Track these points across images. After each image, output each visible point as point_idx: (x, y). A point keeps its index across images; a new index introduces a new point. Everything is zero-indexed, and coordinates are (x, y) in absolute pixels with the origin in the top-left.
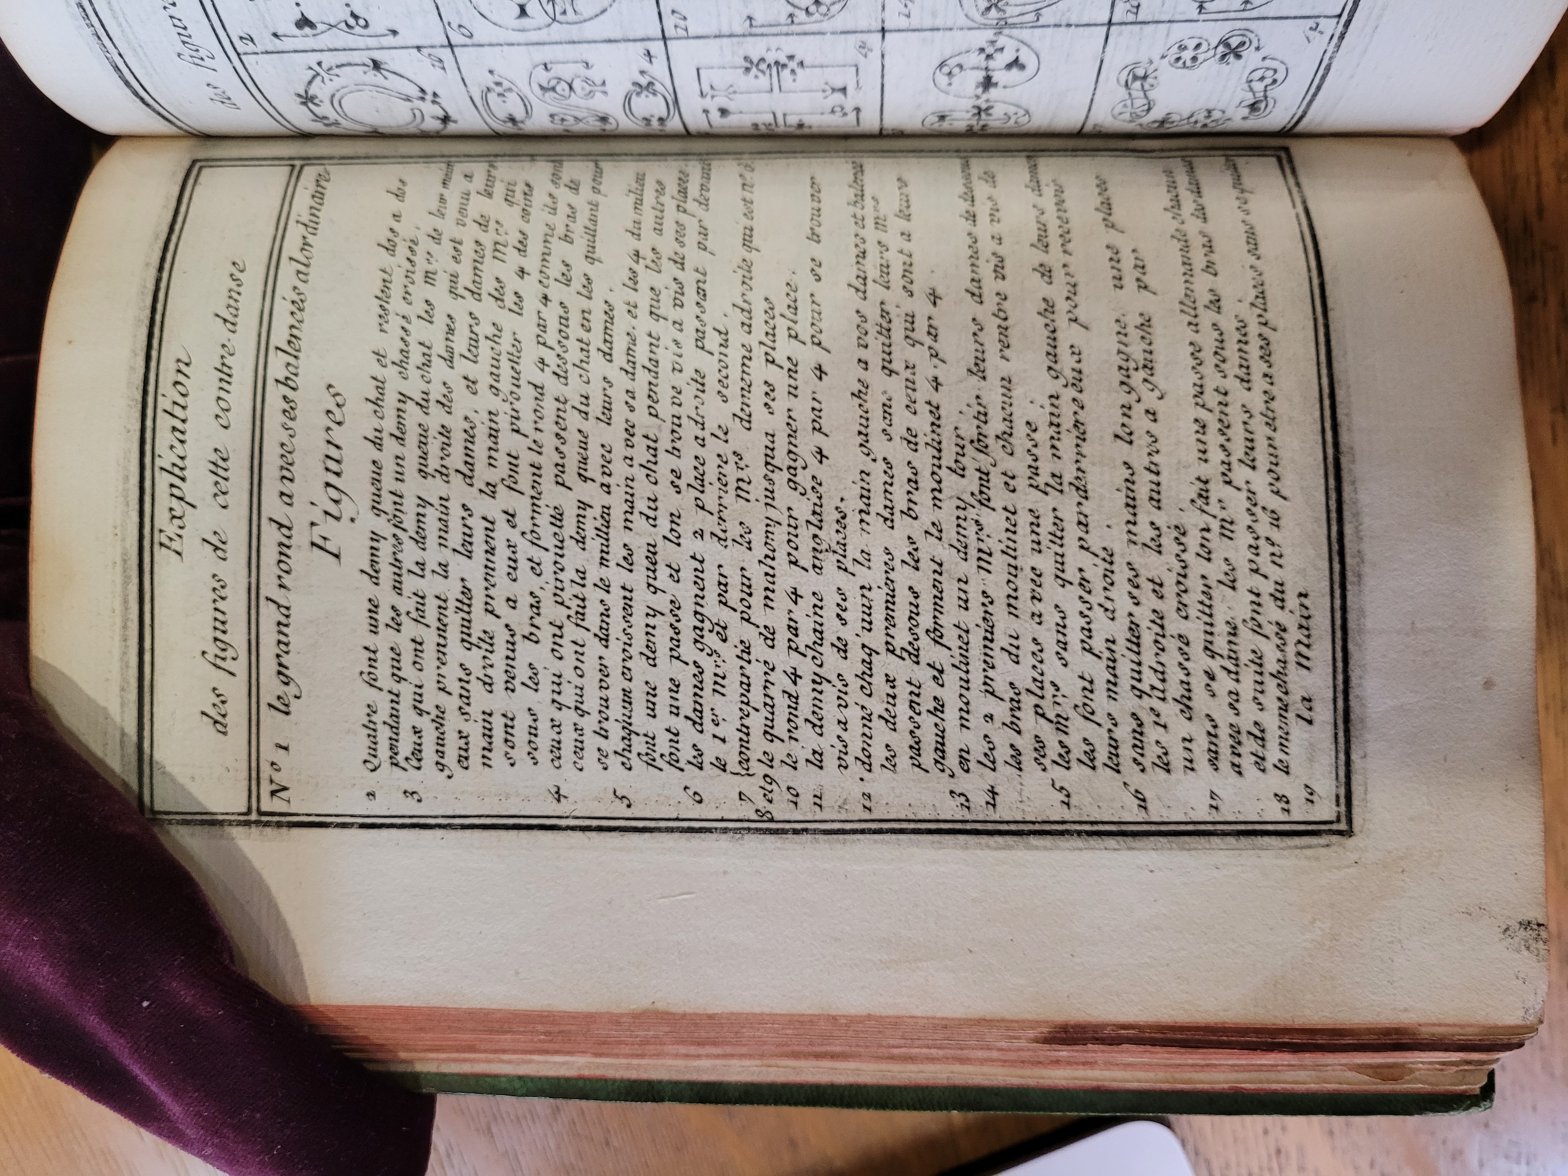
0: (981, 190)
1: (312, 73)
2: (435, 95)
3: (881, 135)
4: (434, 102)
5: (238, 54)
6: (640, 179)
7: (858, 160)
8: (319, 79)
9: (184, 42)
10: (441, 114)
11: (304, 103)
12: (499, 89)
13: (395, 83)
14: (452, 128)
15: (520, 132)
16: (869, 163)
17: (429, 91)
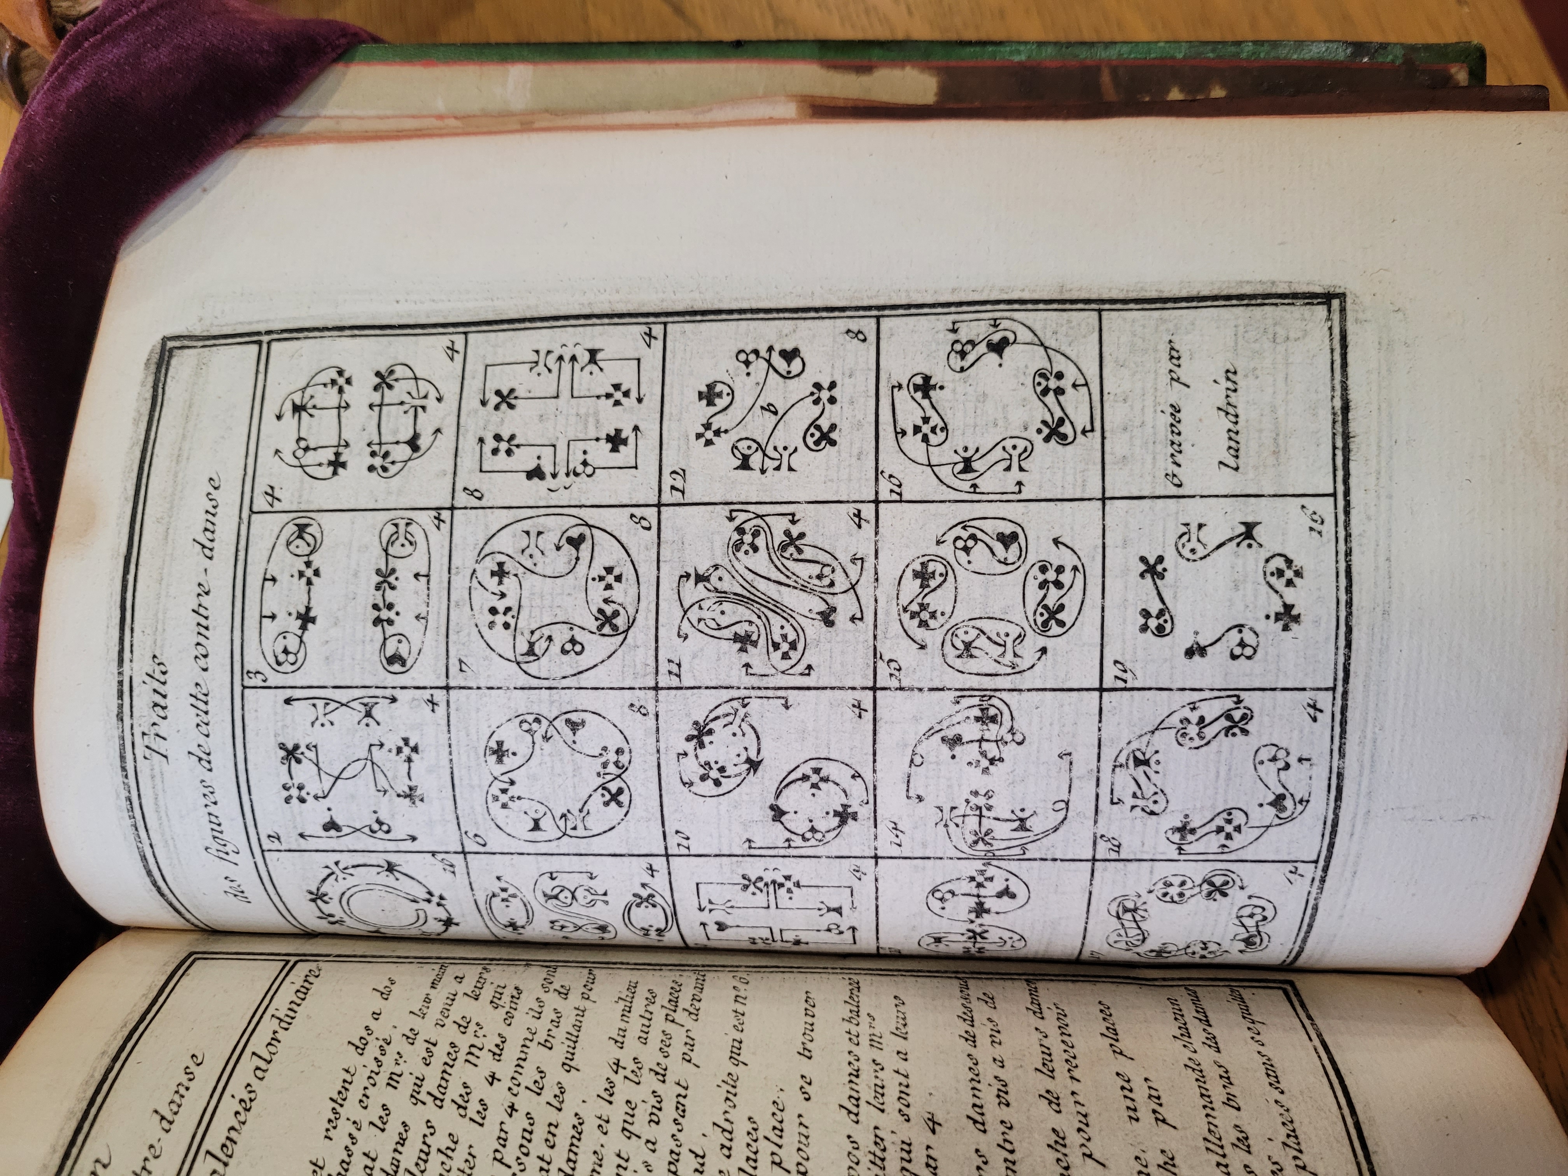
0: (981, 1012)
1: (328, 871)
2: (441, 898)
3: (878, 955)
4: (439, 905)
5: (263, 851)
6: (633, 988)
7: (855, 978)
8: (334, 877)
9: (215, 837)
10: (444, 916)
11: (313, 900)
12: (504, 895)
13: (405, 885)
14: (453, 932)
15: (520, 938)
16: (865, 981)
17: (437, 893)
